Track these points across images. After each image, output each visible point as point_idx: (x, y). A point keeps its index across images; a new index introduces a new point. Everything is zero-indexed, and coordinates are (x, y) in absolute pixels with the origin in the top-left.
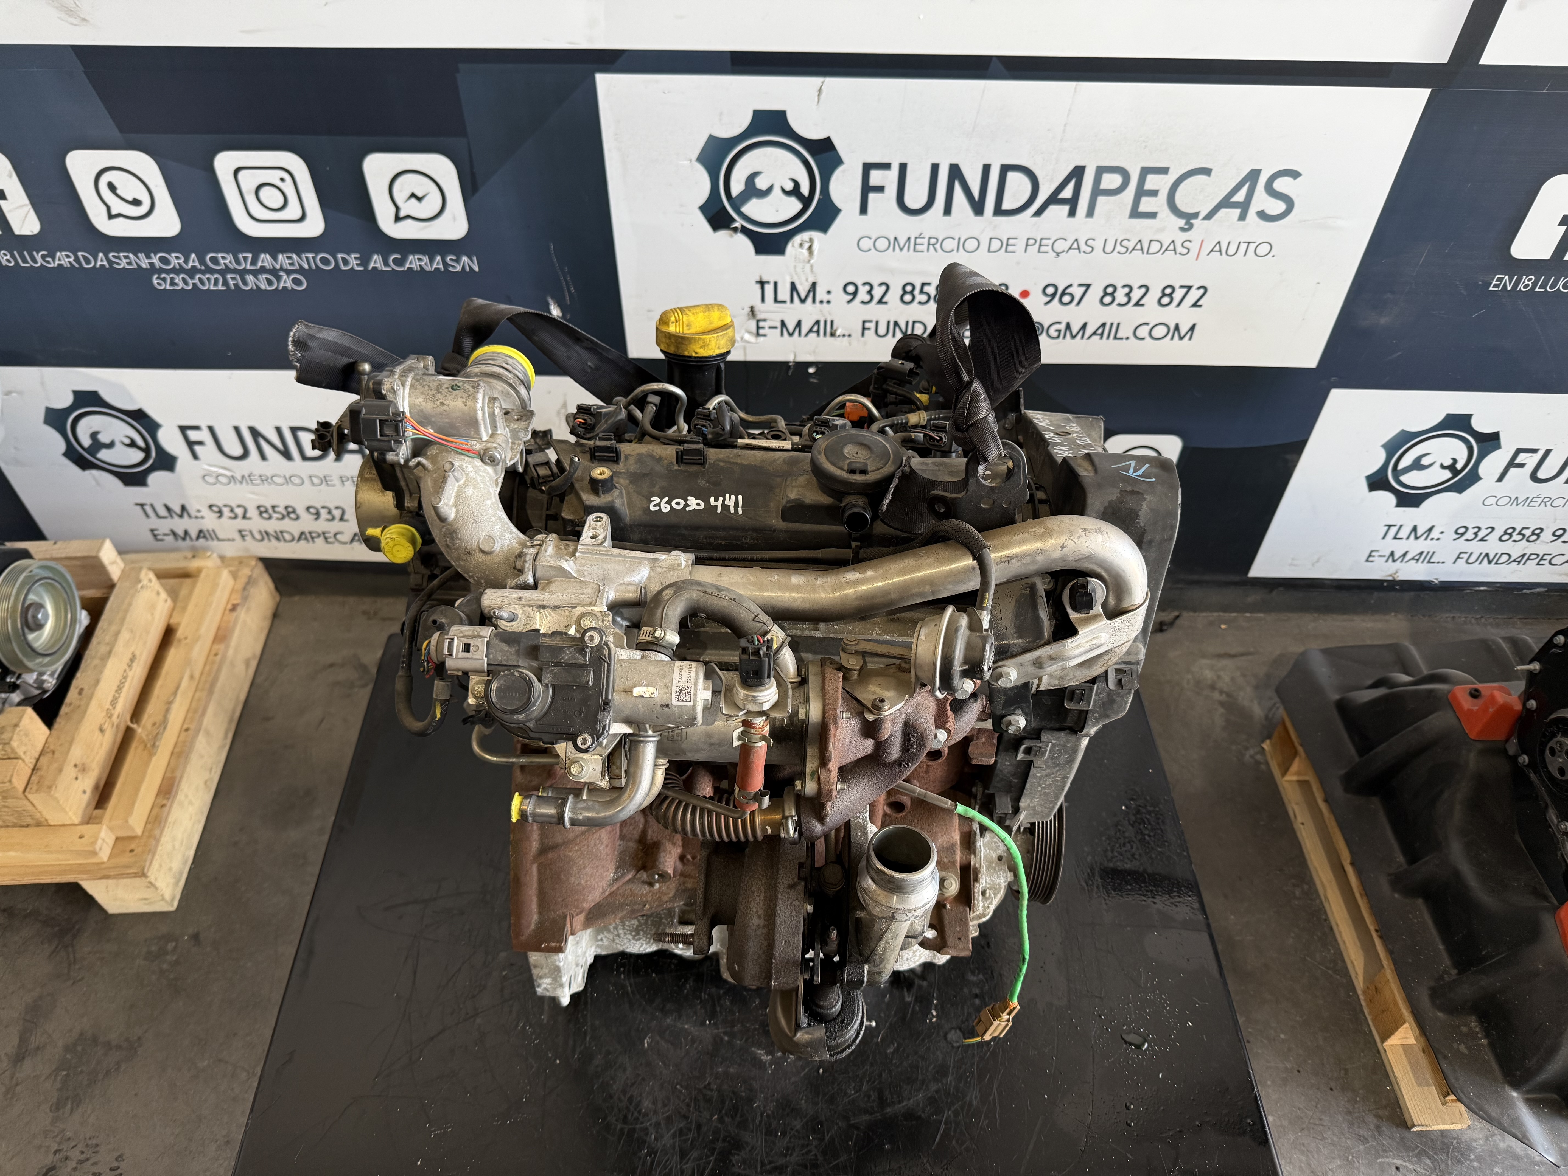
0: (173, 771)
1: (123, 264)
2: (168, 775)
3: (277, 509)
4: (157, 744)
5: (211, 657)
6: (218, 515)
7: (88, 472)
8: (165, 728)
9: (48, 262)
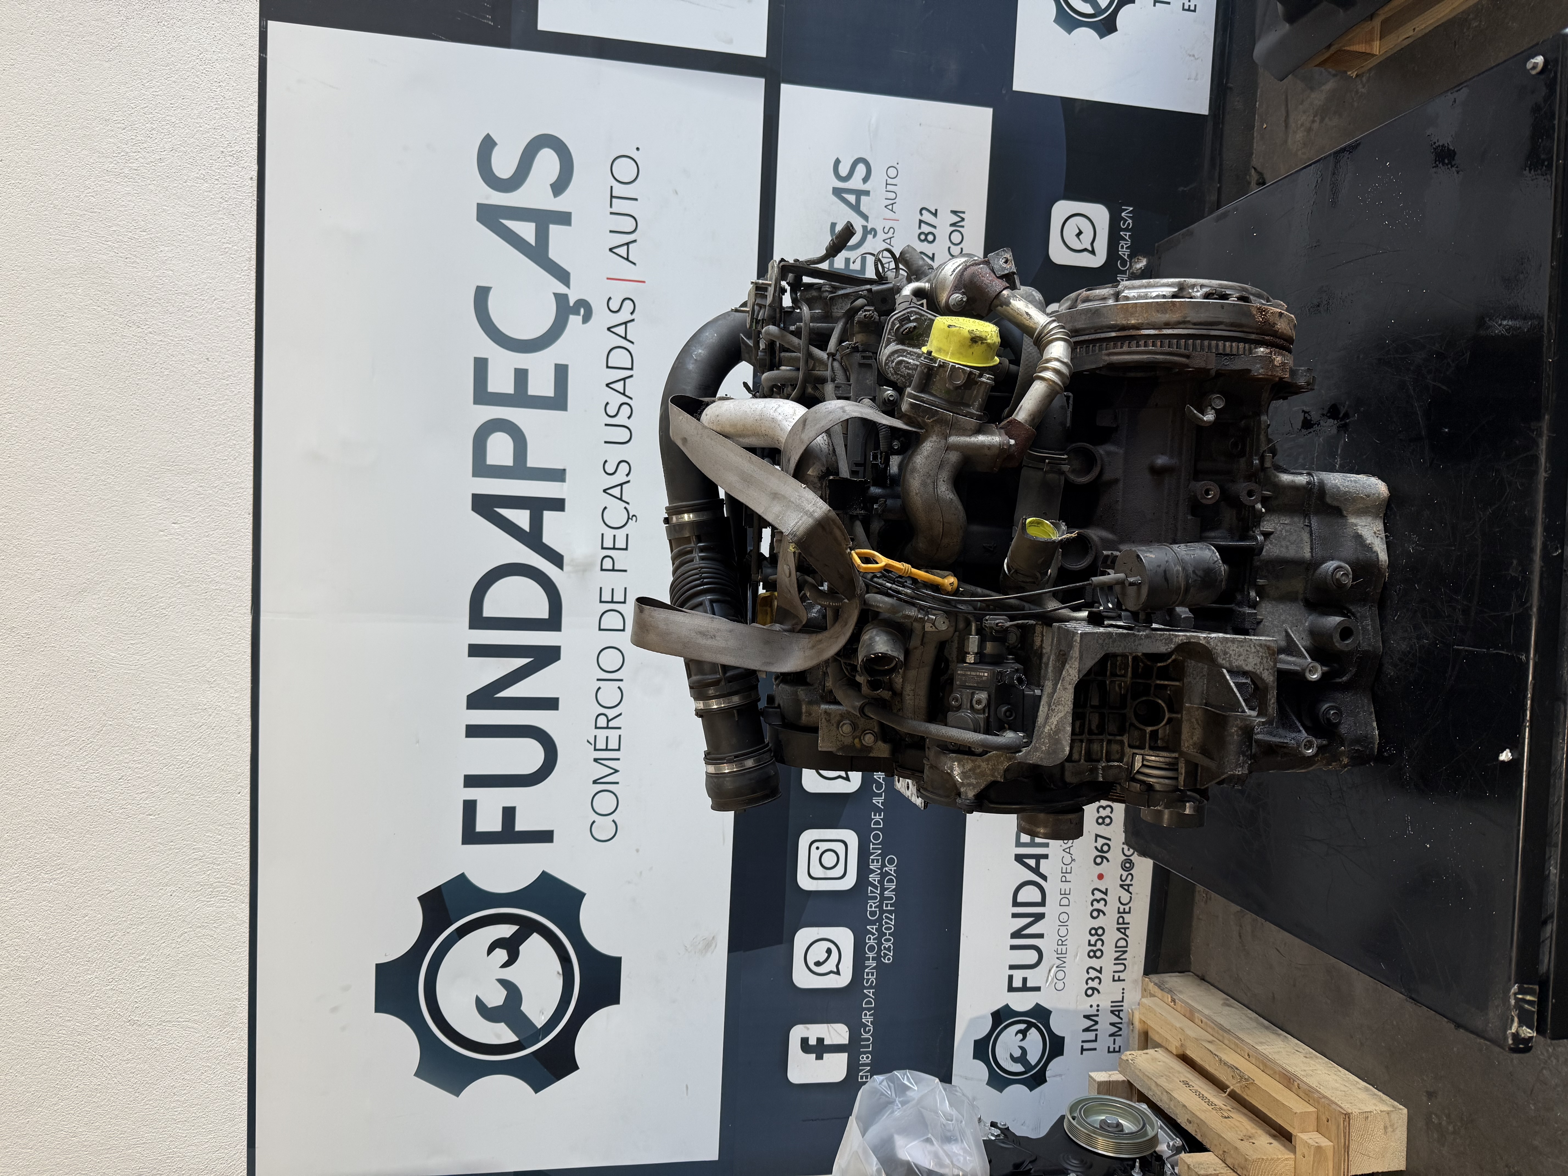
0: (1275, 1072)
1: (873, 978)
2: (1277, 1077)
3: (1092, 942)
4: (1246, 1077)
5: (1202, 1025)
6: (1095, 992)
7: (1047, 1079)
8: (1237, 1069)
9: (870, 1030)
